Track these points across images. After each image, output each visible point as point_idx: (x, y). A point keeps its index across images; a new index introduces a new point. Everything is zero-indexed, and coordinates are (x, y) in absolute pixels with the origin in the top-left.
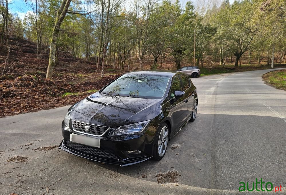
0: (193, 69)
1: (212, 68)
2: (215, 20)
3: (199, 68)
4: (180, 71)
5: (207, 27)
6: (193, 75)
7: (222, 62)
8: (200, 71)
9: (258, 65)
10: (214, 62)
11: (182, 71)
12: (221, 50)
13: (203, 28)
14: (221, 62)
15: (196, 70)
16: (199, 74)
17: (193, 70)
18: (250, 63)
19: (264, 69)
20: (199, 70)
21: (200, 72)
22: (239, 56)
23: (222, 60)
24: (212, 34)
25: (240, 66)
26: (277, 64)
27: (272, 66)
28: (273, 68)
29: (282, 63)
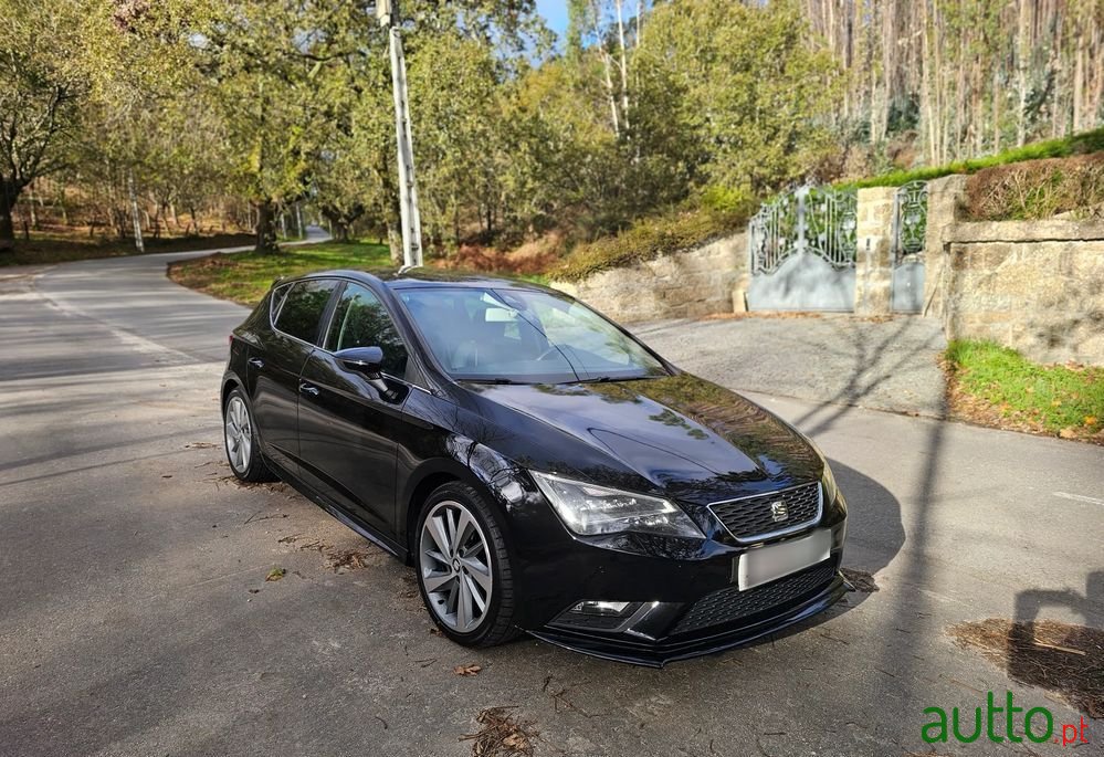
9: (88, 238)
25: (27, 239)
26: (148, 238)
27: (140, 244)
28: (142, 249)
29: (162, 236)
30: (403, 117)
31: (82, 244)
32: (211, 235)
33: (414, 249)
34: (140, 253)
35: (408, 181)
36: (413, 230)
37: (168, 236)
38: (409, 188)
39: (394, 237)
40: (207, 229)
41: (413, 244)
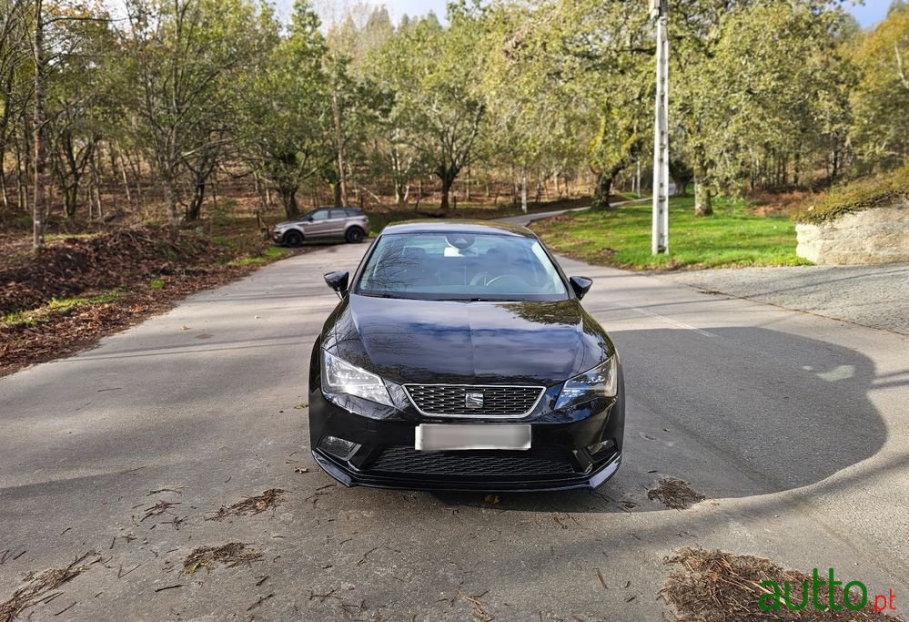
0: (348, 216)
1: (387, 214)
2: (374, 68)
3: (365, 214)
4: (309, 223)
5: (366, 87)
6: (351, 235)
7: (402, 196)
8: (367, 221)
9: (492, 205)
10: (376, 194)
11: (315, 222)
12: (393, 160)
13: (355, 90)
14: (397, 196)
15: (356, 220)
16: (367, 230)
17: (349, 220)
18: (470, 200)
19: (509, 217)
20: (364, 220)
21: (368, 224)
22: (450, 179)
23: (400, 189)
24: (381, 110)
25: (455, 208)
26: (532, 203)
27: (524, 207)
28: (526, 211)
29: (542, 201)
30: (662, 91)
31: (487, 209)
32: (579, 197)
33: (661, 201)
34: (524, 214)
35: (661, 144)
36: (662, 185)
37: (546, 200)
38: (662, 150)
39: (699, 190)
40: (576, 193)
41: (660, 197)
